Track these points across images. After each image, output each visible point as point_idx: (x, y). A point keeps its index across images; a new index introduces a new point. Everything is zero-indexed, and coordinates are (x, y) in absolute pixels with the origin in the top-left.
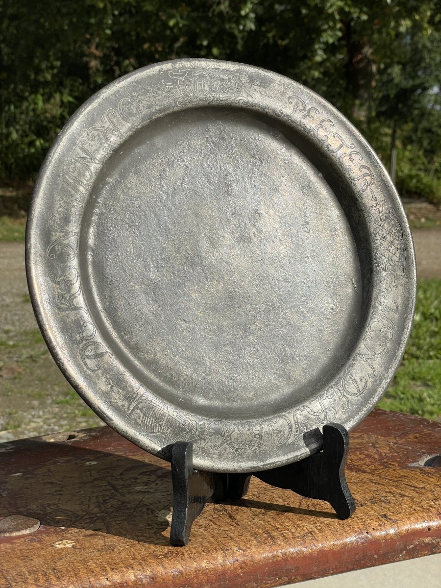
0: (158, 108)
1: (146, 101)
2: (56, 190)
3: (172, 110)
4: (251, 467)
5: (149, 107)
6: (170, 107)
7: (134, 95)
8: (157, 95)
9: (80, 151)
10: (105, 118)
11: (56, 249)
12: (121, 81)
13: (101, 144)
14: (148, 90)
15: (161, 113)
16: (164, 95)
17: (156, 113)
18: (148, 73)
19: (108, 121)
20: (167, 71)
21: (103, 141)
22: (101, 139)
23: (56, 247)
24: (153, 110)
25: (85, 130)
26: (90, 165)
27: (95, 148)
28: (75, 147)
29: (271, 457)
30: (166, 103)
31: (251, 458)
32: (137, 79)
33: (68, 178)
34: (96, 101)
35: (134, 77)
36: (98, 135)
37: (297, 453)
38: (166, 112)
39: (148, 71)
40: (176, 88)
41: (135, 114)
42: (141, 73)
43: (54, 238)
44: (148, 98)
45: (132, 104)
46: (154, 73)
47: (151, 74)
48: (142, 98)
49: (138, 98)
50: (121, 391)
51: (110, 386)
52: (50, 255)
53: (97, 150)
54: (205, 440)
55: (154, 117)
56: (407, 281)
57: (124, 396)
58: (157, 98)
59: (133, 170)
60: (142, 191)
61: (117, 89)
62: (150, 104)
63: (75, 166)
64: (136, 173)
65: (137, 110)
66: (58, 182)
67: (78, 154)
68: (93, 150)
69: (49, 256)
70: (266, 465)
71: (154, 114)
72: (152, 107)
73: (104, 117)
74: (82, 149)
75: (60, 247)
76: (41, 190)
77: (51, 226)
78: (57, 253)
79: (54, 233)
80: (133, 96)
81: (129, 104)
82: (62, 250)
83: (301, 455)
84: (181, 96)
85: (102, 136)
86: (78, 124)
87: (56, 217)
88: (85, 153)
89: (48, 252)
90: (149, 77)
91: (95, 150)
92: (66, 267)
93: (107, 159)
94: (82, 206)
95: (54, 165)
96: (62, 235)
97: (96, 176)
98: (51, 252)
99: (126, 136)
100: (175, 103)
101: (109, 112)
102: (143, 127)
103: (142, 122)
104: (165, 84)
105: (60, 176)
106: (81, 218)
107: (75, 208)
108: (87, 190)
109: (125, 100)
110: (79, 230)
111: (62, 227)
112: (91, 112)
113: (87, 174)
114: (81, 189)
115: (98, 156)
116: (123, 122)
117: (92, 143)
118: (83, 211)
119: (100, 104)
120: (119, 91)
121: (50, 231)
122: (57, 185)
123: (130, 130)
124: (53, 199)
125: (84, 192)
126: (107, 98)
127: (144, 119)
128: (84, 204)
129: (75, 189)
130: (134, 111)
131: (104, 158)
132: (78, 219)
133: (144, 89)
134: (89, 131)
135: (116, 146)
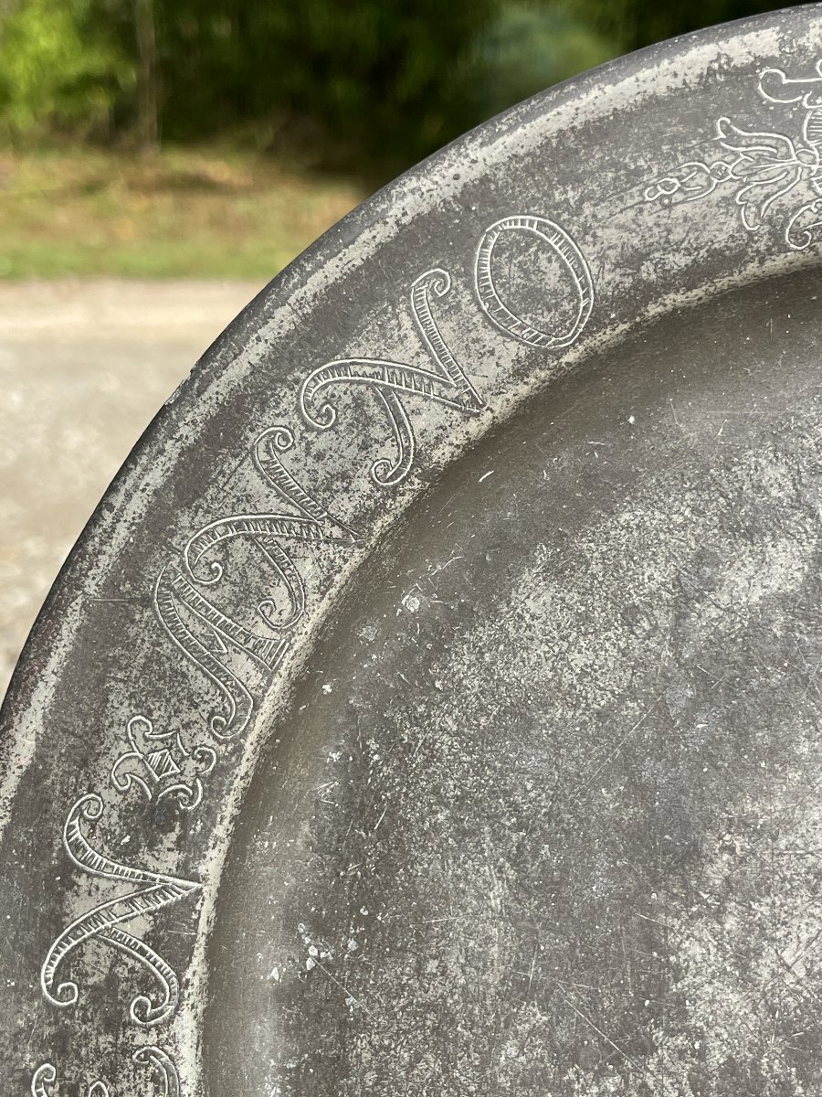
0: (679, 261)
1: (621, 227)
2: (120, 669)
3: (752, 268)
5: (633, 260)
6: (743, 253)
7: (558, 196)
8: (680, 197)
9: (255, 483)
10: (404, 316)
11: (88, 958)
12: (501, 134)
13: (364, 447)
14: (638, 172)
15: (689, 289)
16: (716, 196)
18: (650, 88)
19: (412, 334)
20: (752, 68)
21: (377, 433)
22: (369, 421)
23: (88, 949)
24: (648, 272)
25: (297, 381)
26: (300, 552)
27: (334, 466)
28: (235, 463)
30: (722, 237)
32: (582, 118)
33: (184, 614)
34: (366, 235)
35: (567, 108)
36: (359, 403)
38: (722, 283)
39: (645, 73)
40: (788, 156)
41: (555, 293)
42: (609, 88)
43: (80, 908)
44: (631, 214)
45: (545, 247)
46: (678, 83)
47: (662, 91)
48: (602, 213)
49: (578, 211)
52: (55, 985)
53: (344, 476)
55: (653, 310)
58: (679, 211)
59: (542, 555)
60: (578, 660)
61: (477, 172)
62: (635, 242)
63: (228, 555)
64: (555, 571)
65: (566, 276)
66: (132, 631)
67: (248, 498)
68: (321, 475)
69: (52, 990)
71: (649, 292)
72: (645, 257)
73: (396, 316)
74: (269, 473)
75: (105, 948)
76: (47, 672)
77: (77, 847)
78: (91, 981)
79: (82, 881)
80: (557, 206)
81: (528, 246)
82: (113, 966)
84: (809, 195)
85: (374, 410)
86: (262, 348)
87: (105, 802)
88: (284, 491)
89: (48, 971)
90: (652, 103)
91: (333, 477)
92: (126, 1051)
93: (389, 519)
94: (239, 750)
95: (123, 555)
96: (124, 891)
97: (325, 604)
98: (61, 975)
99: (500, 407)
100: (776, 236)
101: (425, 286)
102: (592, 357)
103: (588, 332)
104: (732, 139)
105: (146, 602)
106: (229, 806)
107: (204, 758)
108: (269, 672)
109: (510, 223)
110: (212, 865)
111: (126, 854)
112: (333, 290)
113: (280, 593)
114: (242, 667)
115: (346, 507)
116: (489, 337)
117: (321, 444)
118: (242, 770)
119: (383, 250)
120: (485, 180)
121: (67, 868)
122: (131, 645)
123: (519, 373)
124: (99, 714)
125: (256, 679)
126: (419, 220)
127: (597, 322)
128: (252, 737)
129: (214, 668)
130: (552, 279)
131: (373, 514)
132: (210, 813)
133: (616, 166)
134: (314, 385)
135: (443, 454)
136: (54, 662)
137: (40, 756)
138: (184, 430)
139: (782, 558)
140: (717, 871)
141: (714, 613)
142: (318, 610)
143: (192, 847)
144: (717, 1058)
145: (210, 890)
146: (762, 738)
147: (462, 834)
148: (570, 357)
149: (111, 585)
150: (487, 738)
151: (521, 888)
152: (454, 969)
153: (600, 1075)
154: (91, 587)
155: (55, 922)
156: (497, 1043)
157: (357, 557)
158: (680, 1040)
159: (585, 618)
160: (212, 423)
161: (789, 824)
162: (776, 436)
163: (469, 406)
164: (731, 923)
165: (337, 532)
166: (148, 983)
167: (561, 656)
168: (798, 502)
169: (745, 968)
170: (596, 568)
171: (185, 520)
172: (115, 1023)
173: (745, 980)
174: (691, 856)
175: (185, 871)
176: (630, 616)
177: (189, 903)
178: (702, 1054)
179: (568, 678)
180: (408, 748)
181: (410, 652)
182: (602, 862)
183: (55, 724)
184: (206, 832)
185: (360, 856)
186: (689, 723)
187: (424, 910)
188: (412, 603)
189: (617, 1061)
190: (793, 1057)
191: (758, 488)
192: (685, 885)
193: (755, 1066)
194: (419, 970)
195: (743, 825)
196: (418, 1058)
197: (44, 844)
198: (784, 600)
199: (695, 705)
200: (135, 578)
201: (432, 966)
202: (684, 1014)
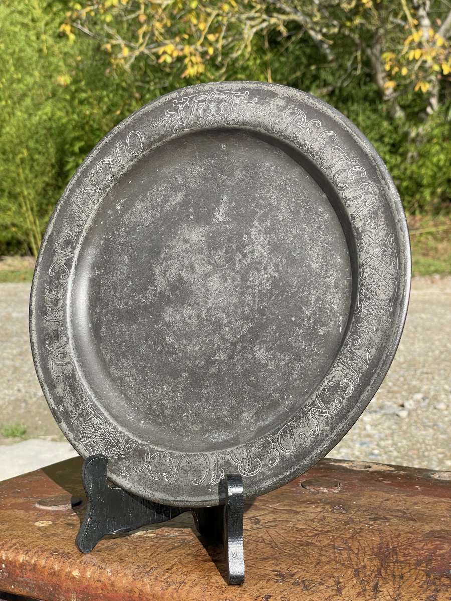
0: (157, 137)
1: (149, 131)
2: (65, 217)
3: (169, 138)
4: (163, 499)
5: (149, 137)
6: (167, 135)
7: (140, 127)
8: (158, 125)
9: (88, 182)
13: (106, 175)
14: (153, 121)
15: (159, 142)
16: (164, 124)
17: (155, 142)
18: (156, 105)
19: (115, 154)
20: (172, 100)
21: (108, 172)
22: (107, 170)
23: (56, 266)
24: (152, 140)
25: (97, 164)
26: (94, 195)
28: (85, 179)
29: (183, 495)
30: (164, 132)
31: (165, 490)
32: (145, 112)
33: (76, 207)
34: (109, 136)
37: (207, 498)
38: (164, 140)
39: (155, 103)
40: (175, 116)
41: (138, 145)
43: (55, 258)
44: (150, 129)
45: (137, 136)
46: (160, 104)
47: (158, 106)
48: (146, 129)
49: (143, 129)
50: (73, 398)
51: (66, 392)
53: (102, 180)
54: (129, 460)
55: (153, 147)
56: (390, 327)
57: (75, 403)
58: (157, 128)
59: (141, 197)
60: (144, 217)
62: (151, 134)
63: (83, 196)
65: (140, 141)
66: (68, 210)
67: (87, 185)
69: (50, 273)
70: (176, 501)
71: (152, 143)
72: (152, 137)
73: (113, 151)
74: (91, 181)
75: (58, 266)
76: (54, 217)
77: (56, 248)
78: (56, 271)
79: (56, 254)
80: (140, 129)
81: (135, 136)
82: (59, 269)
83: (210, 501)
84: (177, 123)
85: (108, 168)
86: (92, 158)
87: (61, 240)
88: (93, 184)
89: (50, 270)
90: (156, 108)
91: (100, 181)
92: (59, 283)
93: (109, 188)
94: (82, 231)
95: (67, 196)
96: (62, 255)
97: (98, 204)
98: (52, 271)
99: (128, 167)
100: (172, 131)
101: (119, 145)
102: (144, 157)
103: (142, 152)
104: (168, 114)
105: (70, 205)
106: (80, 241)
107: (76, 232)
108: (88, 217)
109: (133, 132)
110: (77, 252)
111: (63, 249)
112: (103, 146)
113: (90, 202)
114: (83, 216)
115: (101, 186)
116: (126, 153)
117: (99, 175)
118: (82, 235)
119: (112, 139)
120: (129, 124)
121: (54, 252)
122: (67, 213)
123: (131, 160)
124: (61, 225)
125: (85, 218)
126: (118, 132)
127: (144, 150)
128: (84, 229)
129: (79, 216)
130: (137, 142)
131: (107, 187)
132: (76, 242)
133: (150, 120)
134: (100, 164)
135: (119, 176)
136: (56, 215)
137: (52, 232)
138: (78, 173)
139: (179, 195)
140: (162, 256)
141: (167, 206)
142: (97, 206)
143: (73, 248)
144: (159, 291)
145: (76, 256)
146: (173, 230)
147: (122, 250)
148: (140, 157)
149: (65, 202)
150: (128, 232)
151: (130, 260)
152: (118, 275)
153: (139, 294)
154: (62, 202)
155: (52, 261)
156: (124, 289)
157: (104, 196)
158: (153, 288)
159: (146, 209)
160: (83, 172)
161: (175, 246)
162: (180, 172)
163: (123, 166)
164: (164, 265)
165: (100, 191)
166: (64, 272)
167: (142, 216)
168: (183, 184)
169: (165, 274)
170: (149, 199)
171: (77, 190)
172: (58, 279)
173: (165, 276)
174: (159, 253)
175: (72, 252)
176: (154, 208)
177: (72, 258)
178: (156, 290)
179: (142, 220)
180: (116, 235)
181: (118, 217)
182: (144, 255)
183: (55, 226)
184: (76, 245)
185: (106, 255)
186: (161, 228)
187: (115, 264)
188: (118, 207)
189: (142, 292)
190: (171, 291)
191: (177, 182)
192: (157, 258)
193: (165, 292)
194: (113, 276)
195: (168, 247)
196: (111, 291)
197: (51, 248)
198: (179, 203)
199: (162, 224)
200: (69, 200)
201: (115, 275)
202: (154, 283)
